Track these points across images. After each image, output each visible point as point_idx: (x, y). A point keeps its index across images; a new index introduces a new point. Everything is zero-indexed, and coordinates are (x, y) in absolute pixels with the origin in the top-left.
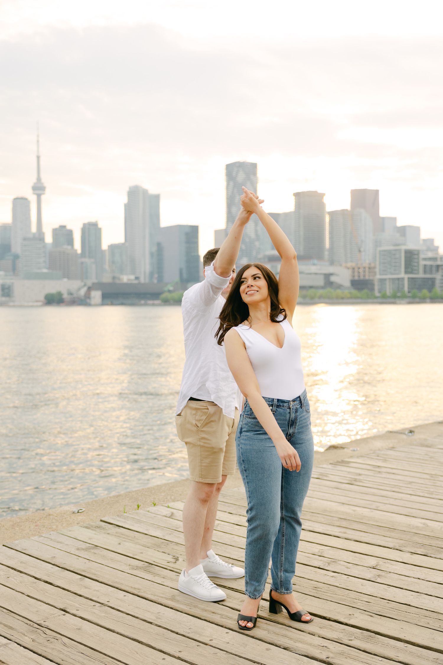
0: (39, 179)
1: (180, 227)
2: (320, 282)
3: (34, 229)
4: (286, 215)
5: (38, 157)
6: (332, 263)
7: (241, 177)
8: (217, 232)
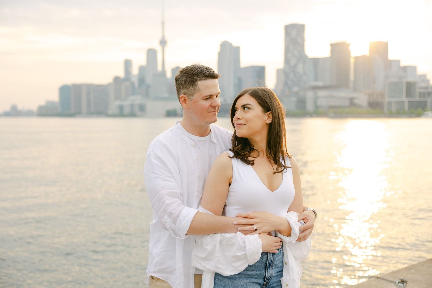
0: (163, 37)
1: (253, 68)
2: (347, 103)
3: (160, 68)
4: (325, 59)
5: (163, 23)
6: (355, 90)
7: (294, 33)
8: (278, 71)
